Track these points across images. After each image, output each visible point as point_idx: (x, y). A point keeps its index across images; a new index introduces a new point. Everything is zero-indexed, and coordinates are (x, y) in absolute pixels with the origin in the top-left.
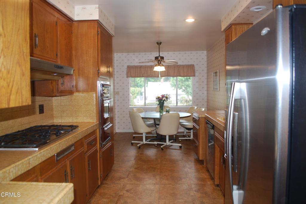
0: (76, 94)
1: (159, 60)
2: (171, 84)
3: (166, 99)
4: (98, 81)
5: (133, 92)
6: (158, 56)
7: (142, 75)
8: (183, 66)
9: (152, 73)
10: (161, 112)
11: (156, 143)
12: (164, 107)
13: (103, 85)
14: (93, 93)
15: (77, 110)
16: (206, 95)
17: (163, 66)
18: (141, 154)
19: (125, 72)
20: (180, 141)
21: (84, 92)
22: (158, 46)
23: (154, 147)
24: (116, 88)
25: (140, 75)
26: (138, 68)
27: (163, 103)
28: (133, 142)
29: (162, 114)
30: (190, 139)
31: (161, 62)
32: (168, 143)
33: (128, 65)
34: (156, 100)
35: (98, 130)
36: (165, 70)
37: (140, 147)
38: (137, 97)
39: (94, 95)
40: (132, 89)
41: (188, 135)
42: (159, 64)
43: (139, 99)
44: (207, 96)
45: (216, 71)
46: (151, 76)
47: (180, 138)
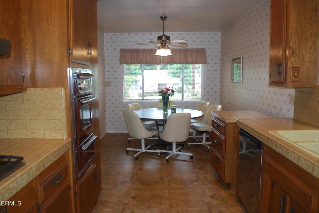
0: (31, 91)
1: (164, 41)
2: (168, 73)
3: (171, 93)
4: (68, 68)
5: (127, 81)
6: (162, 35)
7: (140, 61)
8: (192, 51)
9: (152, 59)
10: (165, 110)
11: (158, 151)
12: (169, 103)
13: (79, 75)
14: (60, 89)
15: (33, 118)
16: (219, 86)
17: (169, 49)
18: (140, 169)
19: (118, 57)
20: (190, 147)
21: (45, 87)
22: (162, 21)
23: (156, 157)
24: (106, 77)
25: (137, 61)
26: (134, 52)
27: (168, 98)
28: (128, 149)
29: (166, 113)
30: (202, 144)
31: (165, 44)
32: (175, 151)
33: (121, 48)
34: (159, 94)
35: (70, 152)
36: (171, 54)
37: (137, 158)
38: (132, 86)
39: (63, 93)
40: (126, 77)
41: (198, 138)
42: (163, 46)
43: (134, 89)
44: (221, 89)
45: (240, 56)
46: (151, 62)
47: (189, 144)
